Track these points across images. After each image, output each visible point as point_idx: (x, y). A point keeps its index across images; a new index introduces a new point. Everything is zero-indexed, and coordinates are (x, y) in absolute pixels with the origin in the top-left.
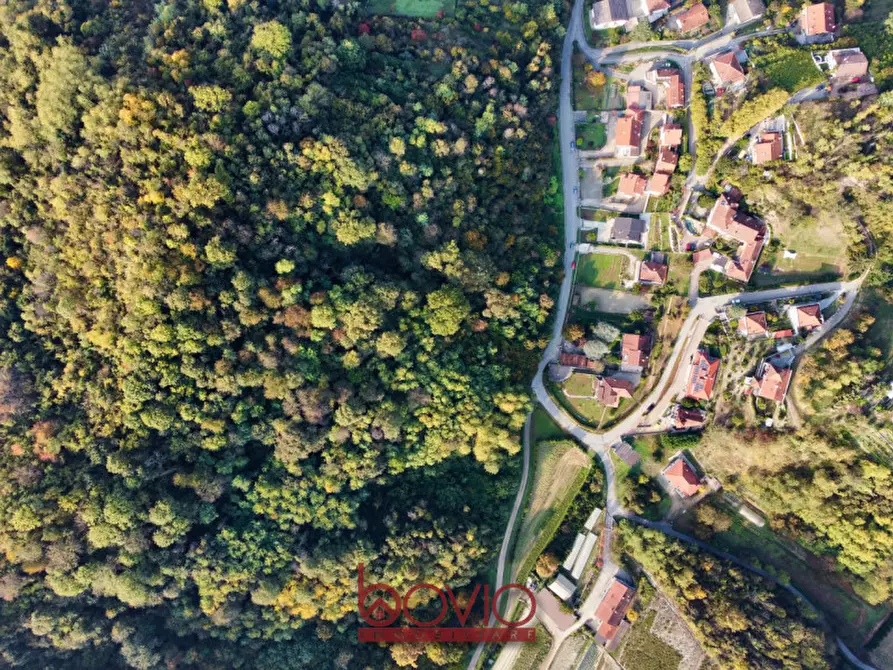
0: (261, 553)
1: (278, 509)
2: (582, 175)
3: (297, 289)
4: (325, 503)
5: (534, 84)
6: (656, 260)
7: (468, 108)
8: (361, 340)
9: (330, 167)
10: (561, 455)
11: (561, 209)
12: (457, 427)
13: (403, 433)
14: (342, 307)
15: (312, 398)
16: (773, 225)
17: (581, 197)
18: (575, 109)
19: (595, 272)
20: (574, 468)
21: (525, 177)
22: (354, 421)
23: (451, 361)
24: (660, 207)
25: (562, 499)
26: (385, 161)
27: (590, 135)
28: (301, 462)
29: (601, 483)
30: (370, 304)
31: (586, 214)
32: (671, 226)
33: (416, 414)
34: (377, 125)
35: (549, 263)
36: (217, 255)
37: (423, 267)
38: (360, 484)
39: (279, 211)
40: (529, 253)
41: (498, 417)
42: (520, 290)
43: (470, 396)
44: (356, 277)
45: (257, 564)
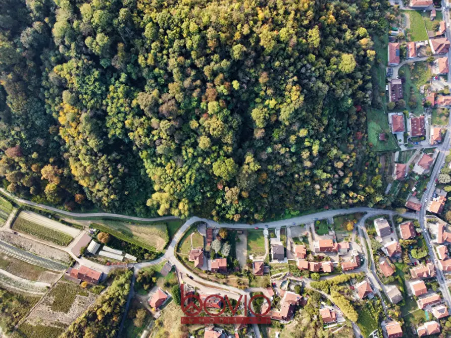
0: (89, 92)
1: (113, 98)
2: (302, 226)
3: (225, 92)
4: (119, 121)
5: (344, 196)
6: (265, 269)
7: (327, 165)
8: (204, 128)
9: (289, 101)
10: (160, 236)
11: (284, 218)
12: (168, 182)
13: (160, 156)
14: (220, 116)
15: (171, 107)
16: (291, 324)
17: (291, 227)
18: (334, 217)
19: (255, 239)
20: (155, 244)
21: (297, 198)
22: (163, 130)
23: (200, 174)
24: (292, 267)
25: (138, 240)
26: (295, 128)
27: (322, 227)
28: (138, 106)
29: (150, 258)
30: (223, 130)
31: (283, 231)
32: (283, 274)
33: (171, 161)
34: (312, 121)
35: (256, 216)
36: (237, 50)
37: (245, 154)
38: (131, 138)
39: (264, 78)
40: (260, 205)
41: (175, 202)
42: (241, 204)
43: (184, 187)
44: (236, 121)
45: (83, 91)
